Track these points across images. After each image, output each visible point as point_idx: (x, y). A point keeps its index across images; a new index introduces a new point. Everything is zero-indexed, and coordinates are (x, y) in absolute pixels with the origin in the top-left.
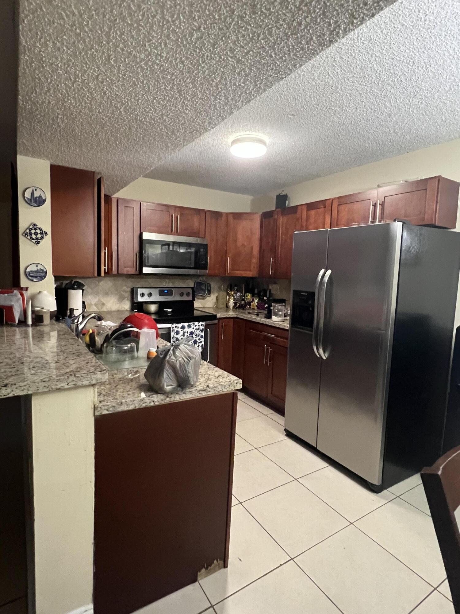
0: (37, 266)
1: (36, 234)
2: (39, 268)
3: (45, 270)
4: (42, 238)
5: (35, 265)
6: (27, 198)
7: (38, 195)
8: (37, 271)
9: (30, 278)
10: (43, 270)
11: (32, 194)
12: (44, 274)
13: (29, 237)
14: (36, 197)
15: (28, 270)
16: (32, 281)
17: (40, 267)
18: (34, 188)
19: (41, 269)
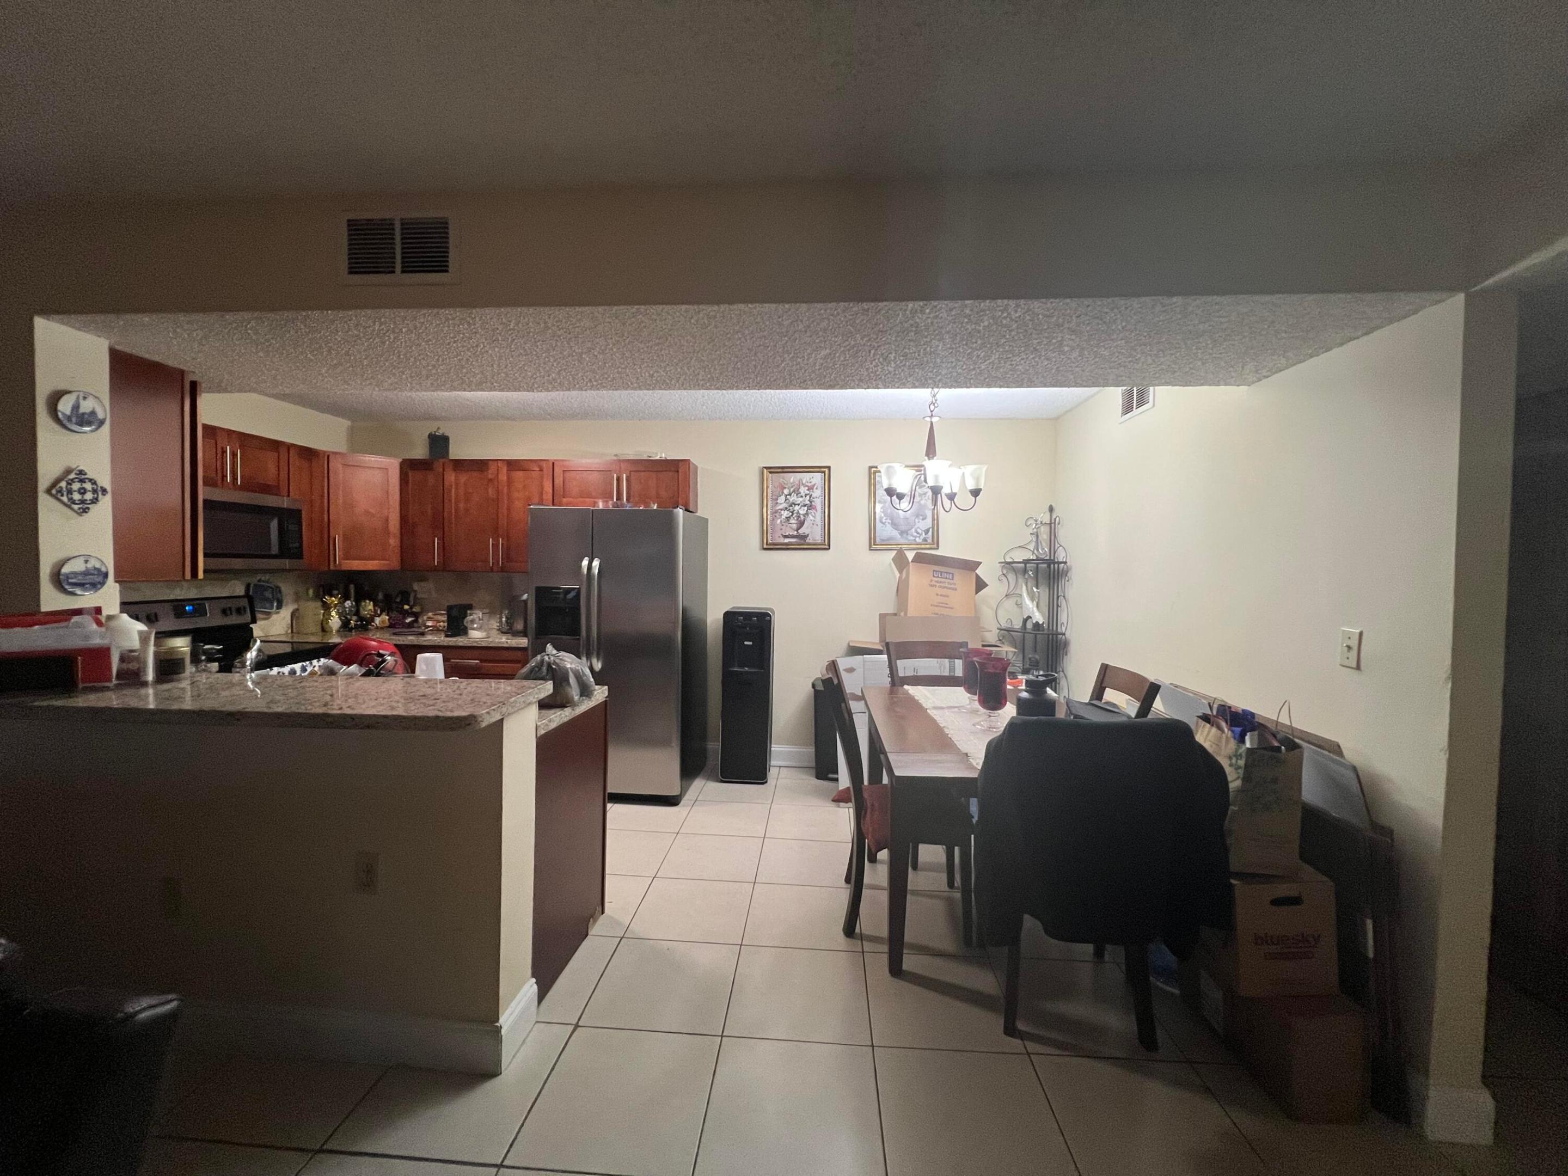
0: (86, 562)
1: (83, 491)
2: (90, 565)
3: (103, 569)
4: (95, 501)
5: (82, 559)
6: (63, 414)
7: (88, 411)
8: (86, 573)
9: (67, 587)
10: (99, 570)
11: (76, 407)
12: (100, 579)
13: (65, 499)
14: (83, 414)
15: (66, 570)
16: (73, 594)
17: (93, 563)
18: (82, 395)
19: (95, 569)
